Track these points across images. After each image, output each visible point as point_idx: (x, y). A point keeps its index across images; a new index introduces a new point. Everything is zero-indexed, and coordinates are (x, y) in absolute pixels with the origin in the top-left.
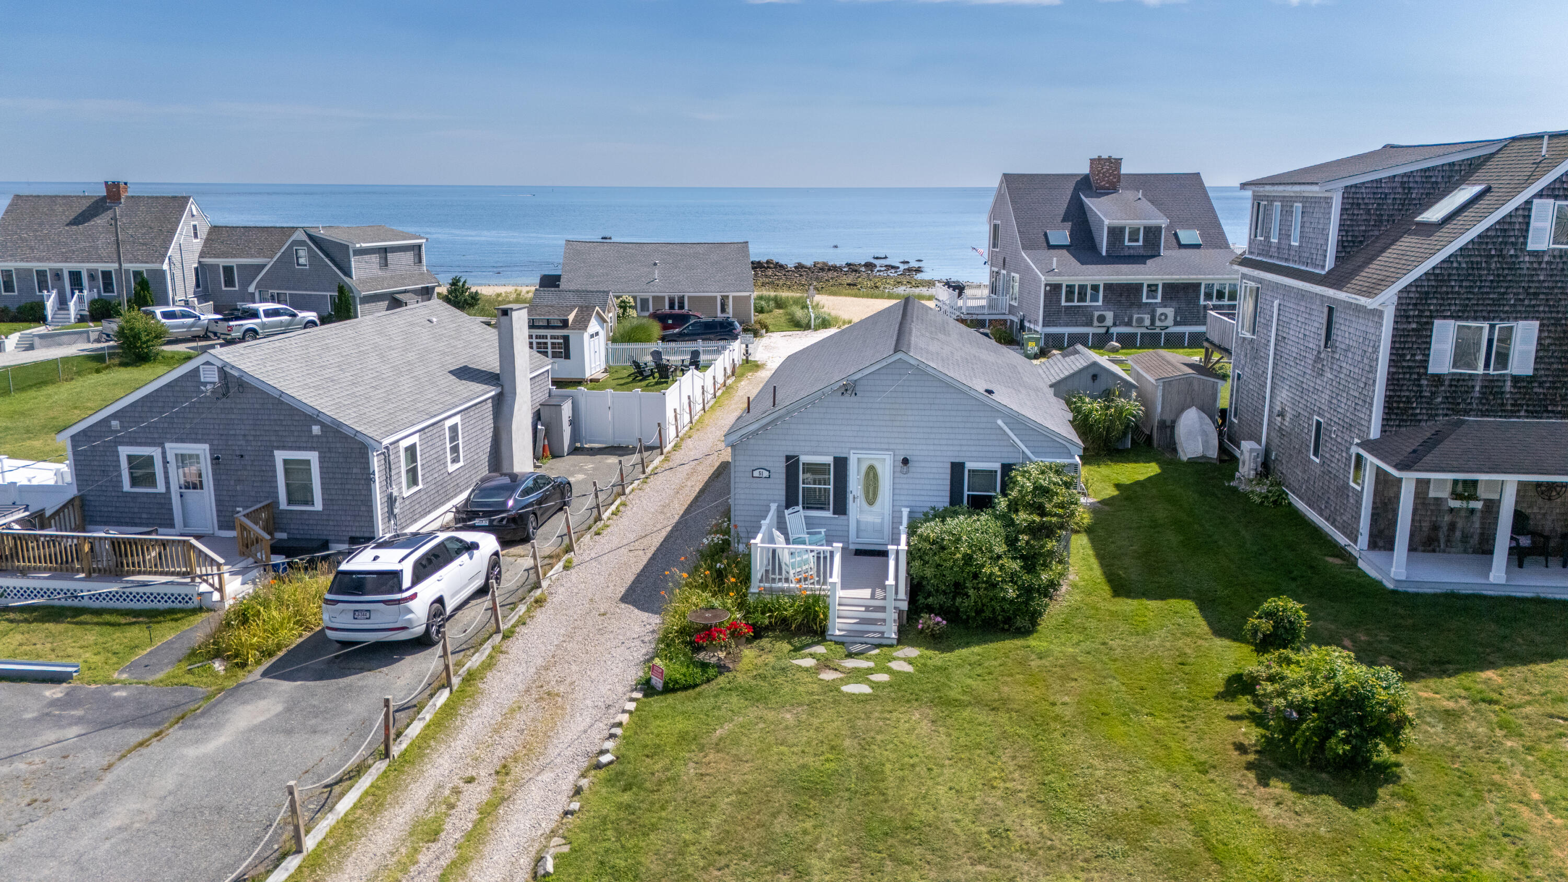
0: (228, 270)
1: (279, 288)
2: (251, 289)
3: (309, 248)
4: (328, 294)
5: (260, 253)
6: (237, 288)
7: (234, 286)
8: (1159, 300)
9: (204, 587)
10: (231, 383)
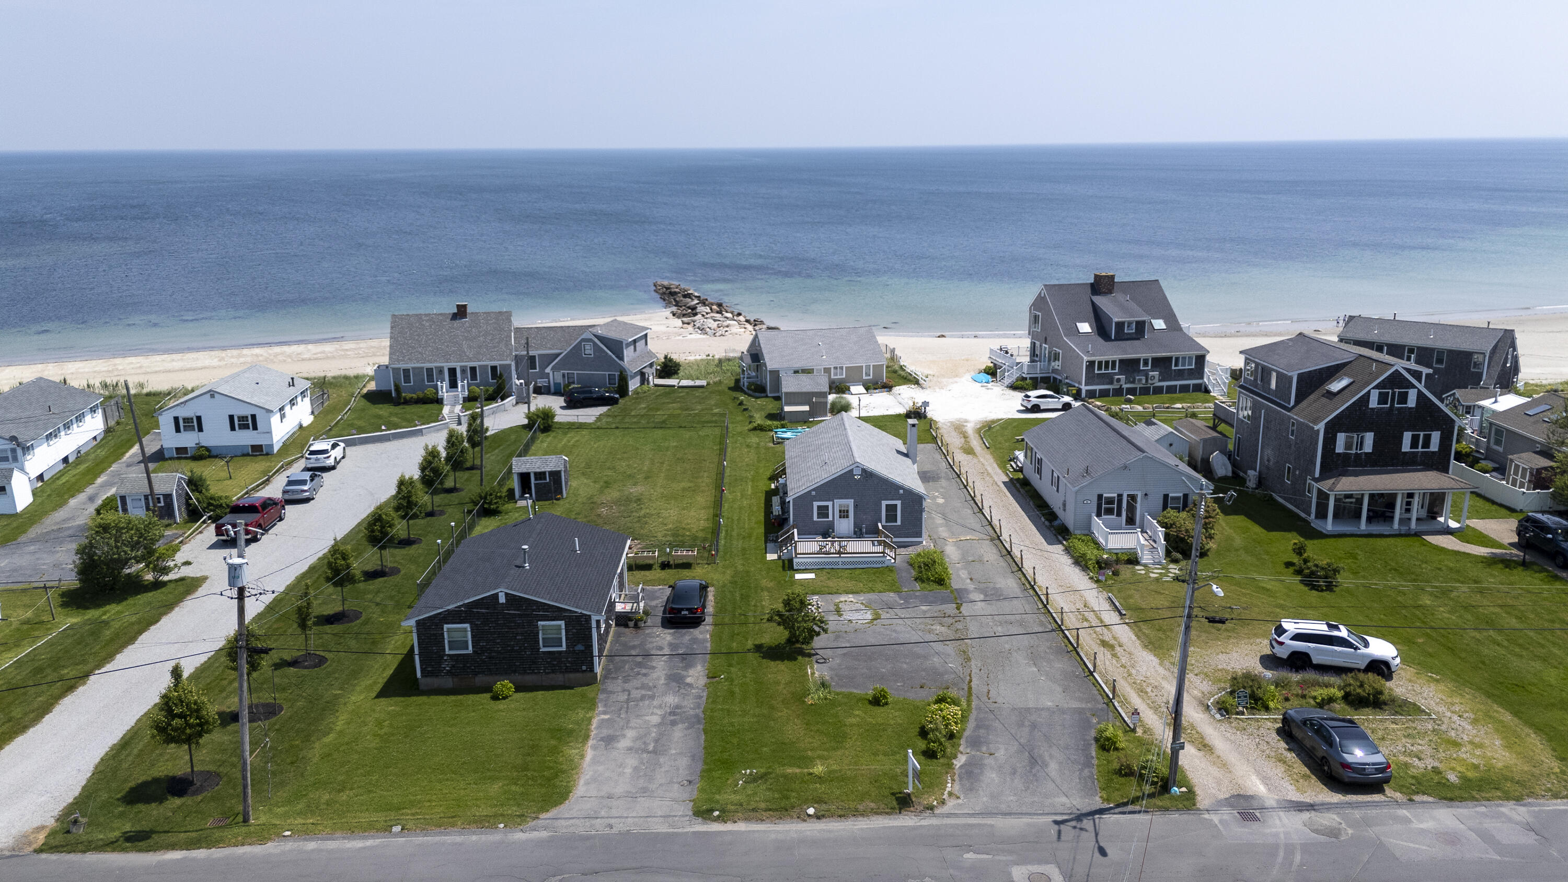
0: (533, 359)
1: (569, 370)
2: (548, 370)
3: (595, 343)
4: (607, 373)
5: (553, 346)
6: (537, 370)
8: (1150, 368)
9: (888, 558)
10: (868, 475)
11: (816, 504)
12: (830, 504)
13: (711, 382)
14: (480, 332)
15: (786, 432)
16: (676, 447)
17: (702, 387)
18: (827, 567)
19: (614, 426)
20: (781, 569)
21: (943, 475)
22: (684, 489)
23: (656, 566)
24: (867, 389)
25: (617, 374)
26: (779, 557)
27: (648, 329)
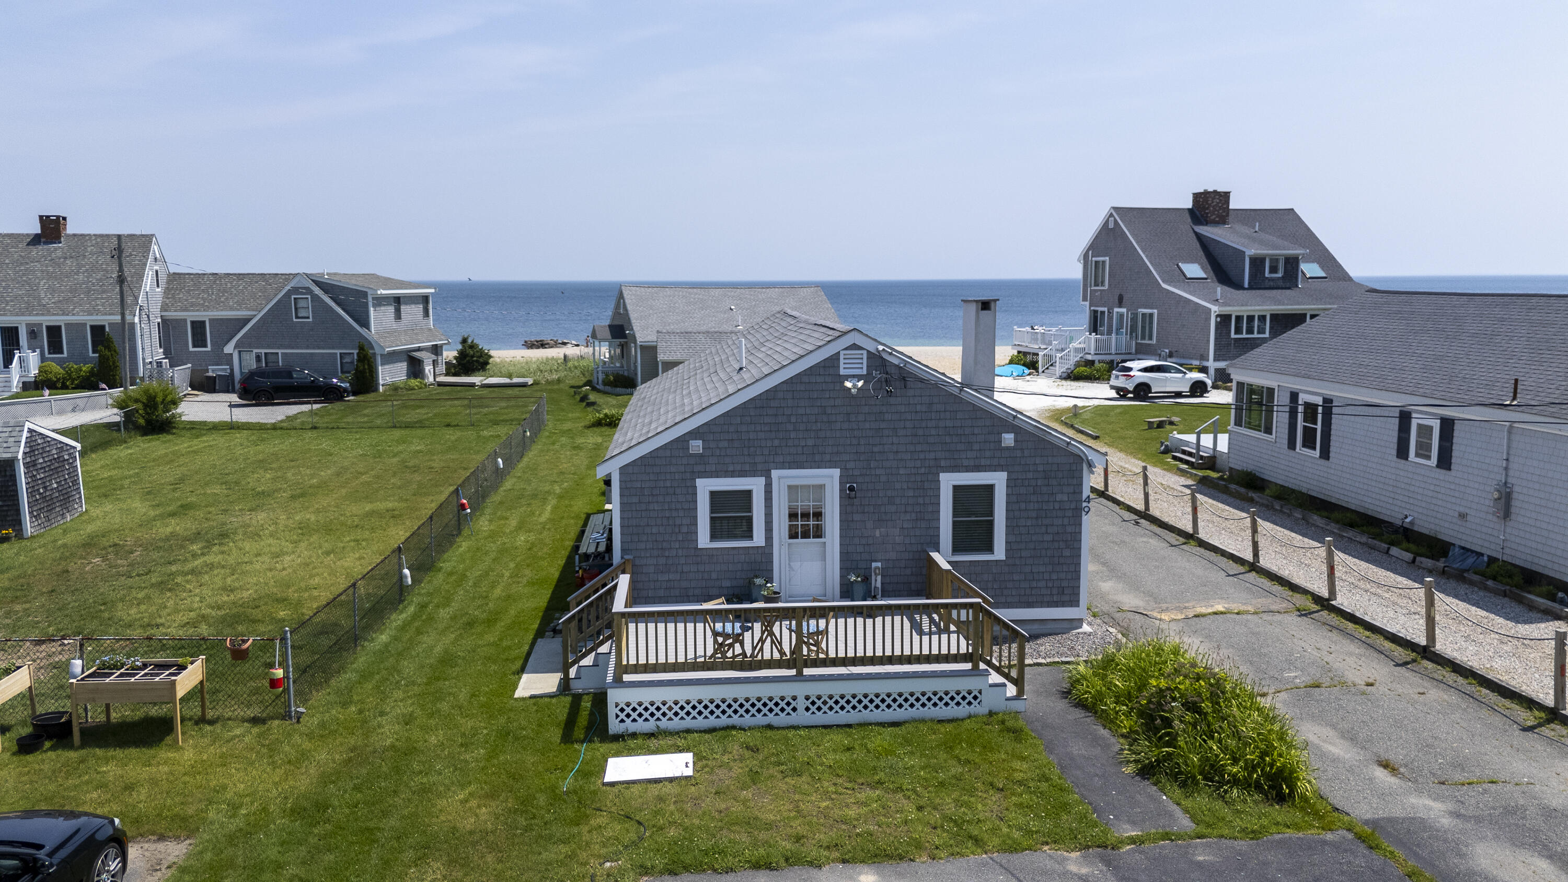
0: (198, 327)
1: (268, 347)
2: (229, 348)
3: (315, 298)
4: (338, 352)
5: (240, 305)
6: (209, 349)
7: (206, 346)
9: (995, 678)
10: (890, 375)
11: (705, 486)
12: (755, 485)
13: (543, 379)
14: (80, 266)
16: (418, 451)
18: (748, 720)
19: (312, 427)
20: (555, 735)
22: (370, 515)
25: (355, 352)
26: (565, 685)
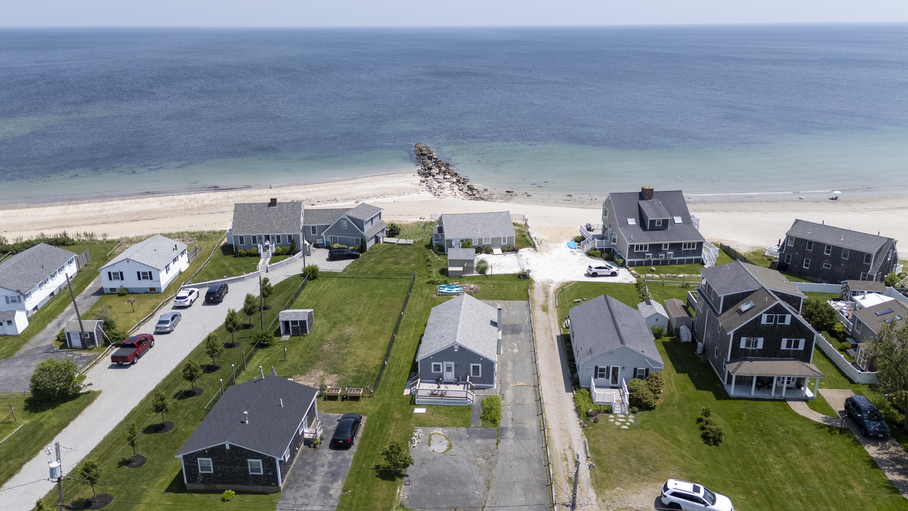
1: (334, 235)
2: (323, 234)
3: (348, 221)
4: (355, 238)
5: (325, 221)
6: (317, 234)
8: (668, 249)
9: (469, 400)
10: (462, 349)
11: (433, 364)
12: (441, 364)
13: (417, 241)
15: (444, 287)
16: (382, 294)
17: (410, 244)
18: (434, 404)
19: (352, 276)
20: (409, 403)
21: (524, 328)
22: (375, 332)
23: (339, 398)
24: (503, 251)
25: (360, 238)
26: (411, 393)
27: (381, 209)
